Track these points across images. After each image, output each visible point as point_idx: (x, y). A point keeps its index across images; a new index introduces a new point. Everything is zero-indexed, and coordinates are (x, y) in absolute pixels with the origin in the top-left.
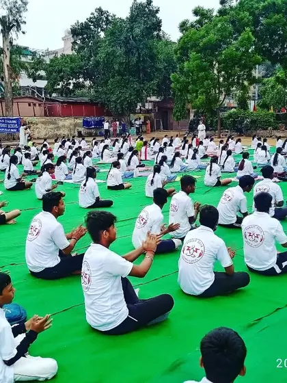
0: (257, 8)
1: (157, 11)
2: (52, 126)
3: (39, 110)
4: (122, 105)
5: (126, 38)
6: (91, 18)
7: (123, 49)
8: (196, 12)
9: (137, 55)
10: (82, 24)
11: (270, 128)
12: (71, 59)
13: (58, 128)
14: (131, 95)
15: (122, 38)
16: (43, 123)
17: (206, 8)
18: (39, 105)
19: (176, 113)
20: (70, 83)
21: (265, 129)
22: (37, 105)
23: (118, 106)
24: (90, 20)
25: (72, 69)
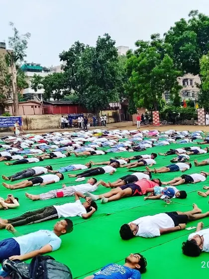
0: (177, 40)
1: (114, 43)
2: (46, 121)
3: (38, 110)
4: (93, 106)
5: (93, 62)
6: (72, 49)
7: (92, 69)
8: (137, 44)
9: (101, 72)
10: (66, 52)
11: (192, 119)
12: (58, 76)
13: (51, 122)
14: (99, 99)
15: (91, 62)
16: (40, 119)
17: (144, 41)
18: (39, 106)
19: (129, 110)
20: (60, 91)
21: (189, 120)
22: (37, 107)
23: (91, 106)
24: (71, 50)
25: (59, 82)
